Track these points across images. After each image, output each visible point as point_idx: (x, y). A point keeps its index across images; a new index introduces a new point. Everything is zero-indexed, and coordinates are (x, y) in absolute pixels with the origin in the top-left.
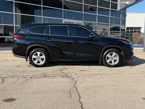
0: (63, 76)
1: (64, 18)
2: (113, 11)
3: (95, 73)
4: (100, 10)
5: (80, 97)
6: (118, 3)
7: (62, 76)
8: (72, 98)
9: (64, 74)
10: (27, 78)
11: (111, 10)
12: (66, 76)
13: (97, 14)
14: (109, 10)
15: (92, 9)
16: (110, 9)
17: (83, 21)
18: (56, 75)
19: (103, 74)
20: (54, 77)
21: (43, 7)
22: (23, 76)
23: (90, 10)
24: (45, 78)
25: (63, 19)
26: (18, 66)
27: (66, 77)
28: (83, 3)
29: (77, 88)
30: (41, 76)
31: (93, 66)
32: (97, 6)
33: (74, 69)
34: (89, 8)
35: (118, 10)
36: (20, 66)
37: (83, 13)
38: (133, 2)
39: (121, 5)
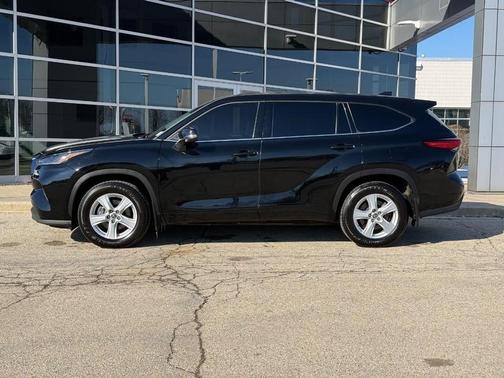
0: (163, 281)
1: (196, 75)
2: (371, 51)
3: (280, 268)
4: (324, 47)
5: (203, 356)
6: (388, 25)
7: (160, 280)
8: (172, 362)
9: (170, 271)
10: (28, 289)
11: (364, 49)
12: (177, 279)
13: (315, 63)
14: (356, 49)
15: (300, 46)
16: (361, 44)
17: (265, 85)
18: (141, 278)
19: (307, 272)
20: (132, 281)
21: (120, 34)
22: (15, 281)
23: (291, 46)
24: (94, 287)
25: (193, 77)
26: (11, 245)
27: (175, 282)
28: (265, 24)
29: (201, 326)
30: (83, 280)
31: (283, 243)
32: (315, 35)
33: (209, 255)
34: (288, 40)
35: (387, 49)
36: (16, 244)
37: (266, 56)
38: (437, 22)
39: (399, 31)
